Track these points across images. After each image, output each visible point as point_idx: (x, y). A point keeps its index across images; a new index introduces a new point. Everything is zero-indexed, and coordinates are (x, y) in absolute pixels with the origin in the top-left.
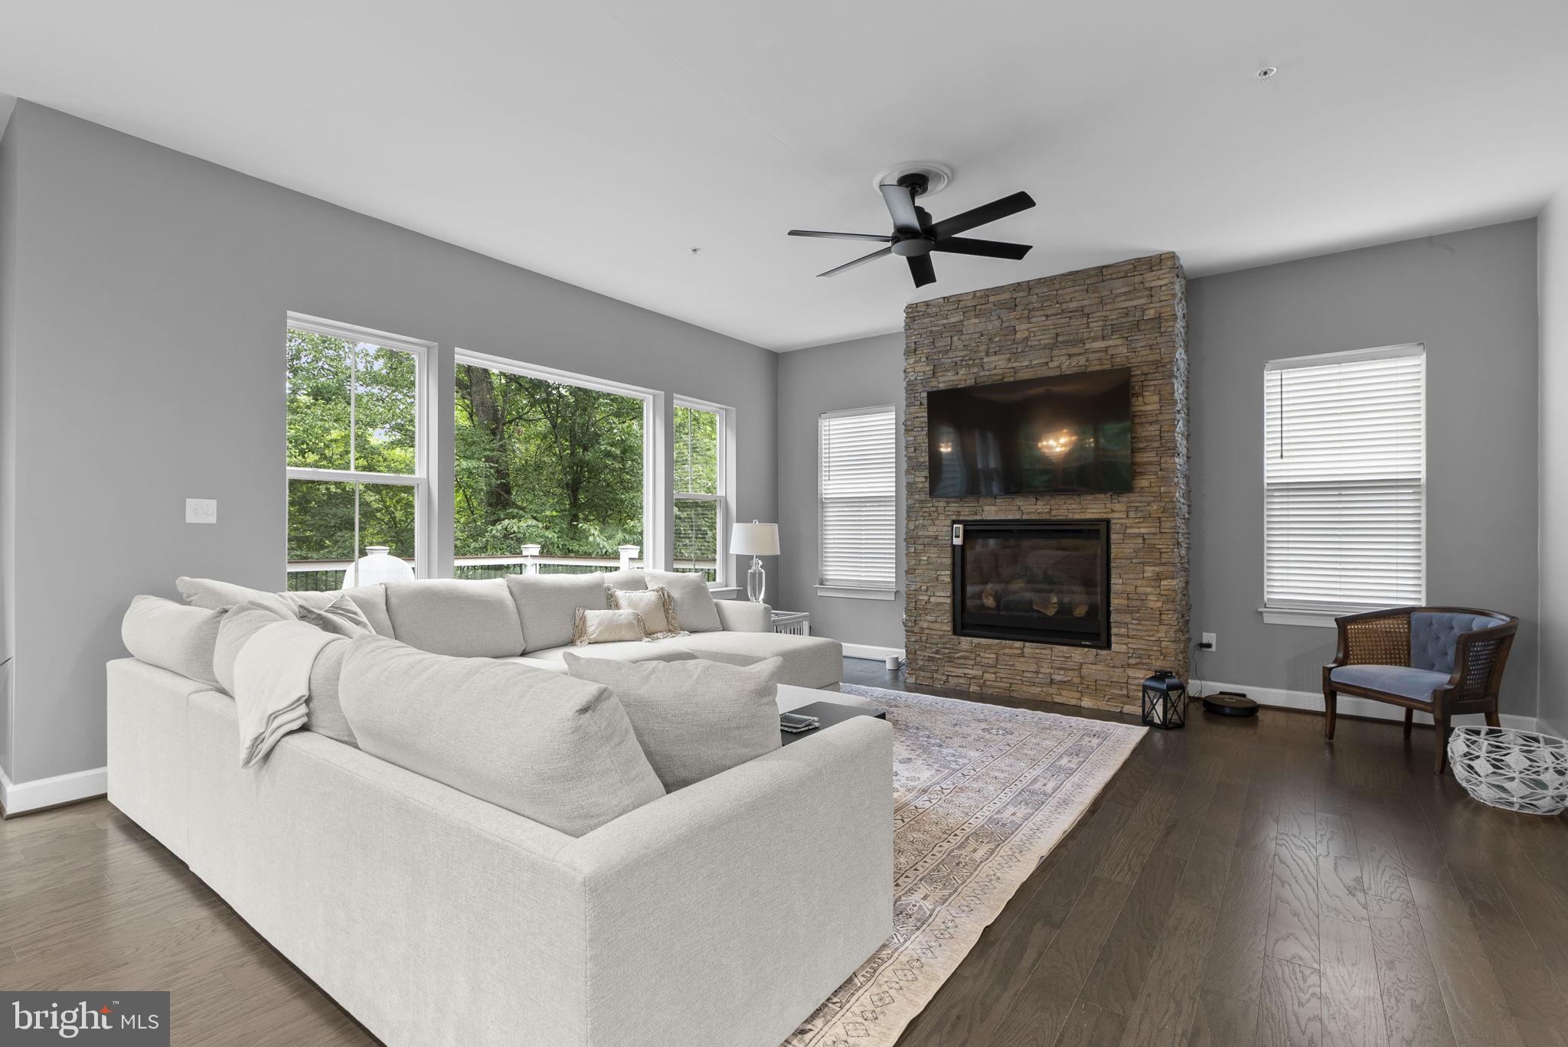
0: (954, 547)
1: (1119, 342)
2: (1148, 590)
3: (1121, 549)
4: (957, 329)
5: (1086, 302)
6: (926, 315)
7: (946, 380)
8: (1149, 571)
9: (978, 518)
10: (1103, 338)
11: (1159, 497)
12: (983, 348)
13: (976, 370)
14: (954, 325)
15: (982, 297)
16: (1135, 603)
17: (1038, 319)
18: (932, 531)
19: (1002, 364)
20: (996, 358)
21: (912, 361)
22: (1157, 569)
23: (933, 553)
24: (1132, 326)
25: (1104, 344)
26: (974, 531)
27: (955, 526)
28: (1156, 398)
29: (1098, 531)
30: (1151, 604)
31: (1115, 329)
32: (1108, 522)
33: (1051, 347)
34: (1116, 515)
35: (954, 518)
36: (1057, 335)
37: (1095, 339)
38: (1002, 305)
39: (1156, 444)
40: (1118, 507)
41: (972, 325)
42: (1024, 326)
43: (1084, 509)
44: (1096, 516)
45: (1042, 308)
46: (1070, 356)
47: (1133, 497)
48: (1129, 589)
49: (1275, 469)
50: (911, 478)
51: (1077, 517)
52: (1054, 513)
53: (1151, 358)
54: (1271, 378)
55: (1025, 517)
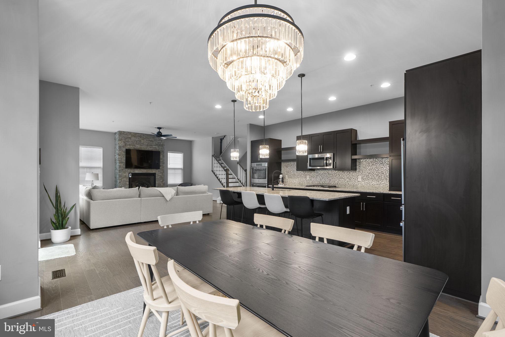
0: (129, 178)
1: (157, 147)
2: (161, 183)
3: (157, 177)
4: (130, 138)
5: (153, 140)
6: (124, 134)
7: (128, 147)
8: (161, 180)
9: (134, 172)
10: (155, 146)
11: (162, 170)
12: (135, 143)
13: (134, 146)
14: (129, 137)
15: (135, 134)
16: (159, 185)
17: (145, 140)
18: (124, 175)
19: (139, 146)
20: (137, 145)
21: (120, 142)
22: (162, 180)
23: (125, 179)
24: (159, 145)
25: (155, 147)
26: (133, 175)
27: (130, 174)
28: (162, 156)
29: (154, 175)
30: (161, 185)
31: (157, 145)
32: (155, 173)
33: (147, 145)
34: (157, 172)
35: (129, 172)
36: (148, 144)
37: (154, 146)
38: (139, 136)
39: (162, 162)
40: (157, 171)
41: (133, 138)
42: (143, 141)
43: (152, 171)
44: (154, 172)
45: (146, 139)
46: (150, 147)
47: (159, 170)
48: (159, 183)
49: (169, 166)
50: (120, 165)
51: (151, 172)
52: (147, 172)
53: (161, 150)
54: (168, 153)
55: (143, 172)
